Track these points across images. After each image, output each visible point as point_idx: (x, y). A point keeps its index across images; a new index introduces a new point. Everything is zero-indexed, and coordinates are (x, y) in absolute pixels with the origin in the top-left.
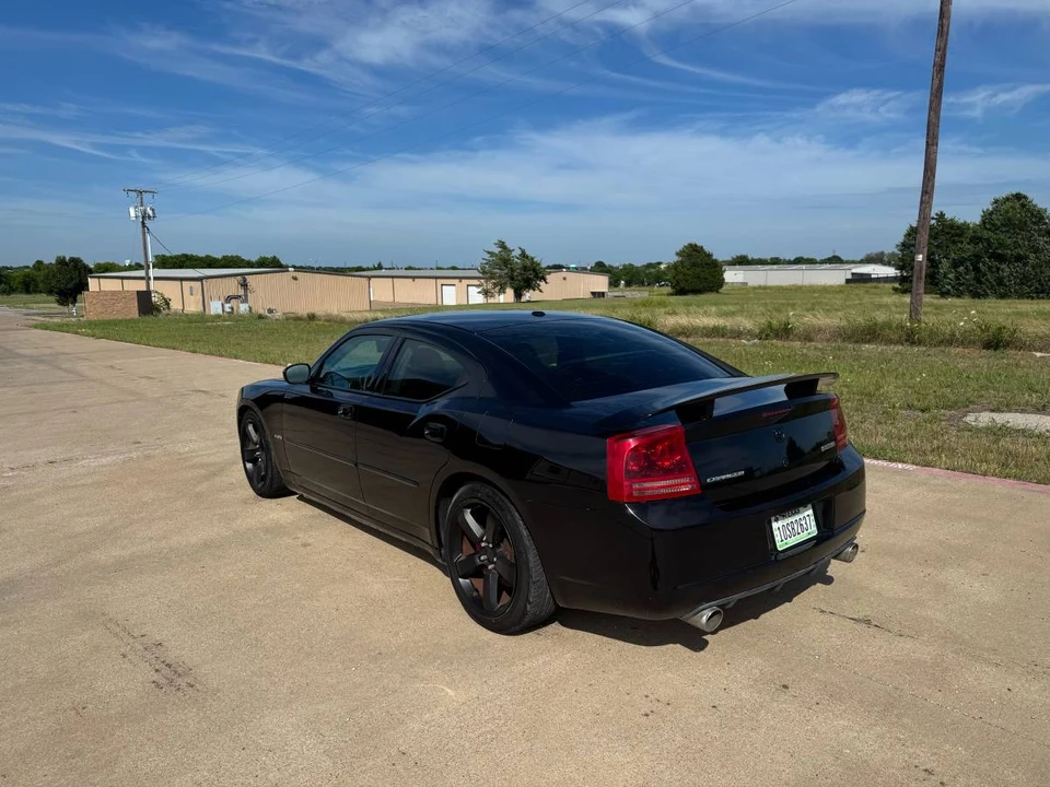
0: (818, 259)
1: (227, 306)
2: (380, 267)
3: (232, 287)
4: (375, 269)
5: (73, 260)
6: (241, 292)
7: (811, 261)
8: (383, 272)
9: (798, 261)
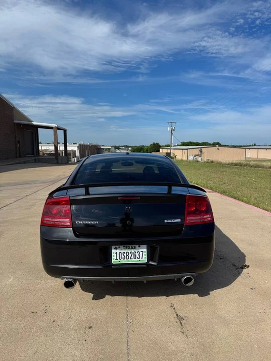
1: (195, 158)
2: (255, 145)
3: (197, 152)
4: (253, 146)
5: (157, 143)
6: (200, 154)
8: (255, 147)
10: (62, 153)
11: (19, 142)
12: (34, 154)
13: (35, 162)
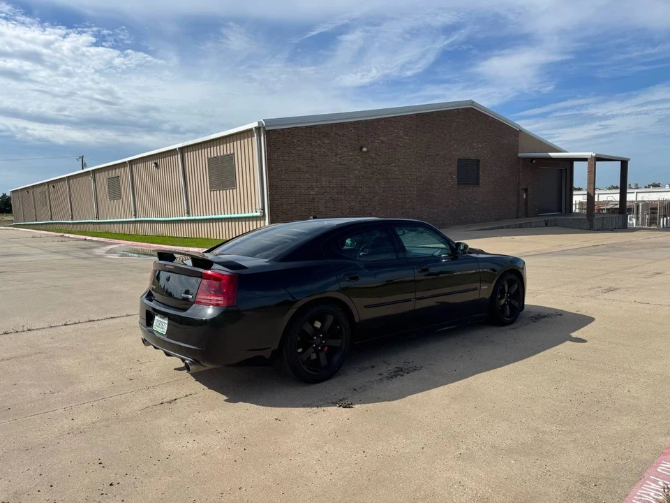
10: (638, 206)
11: (526, 190)
12: (561, 211)
13: (546, 225)
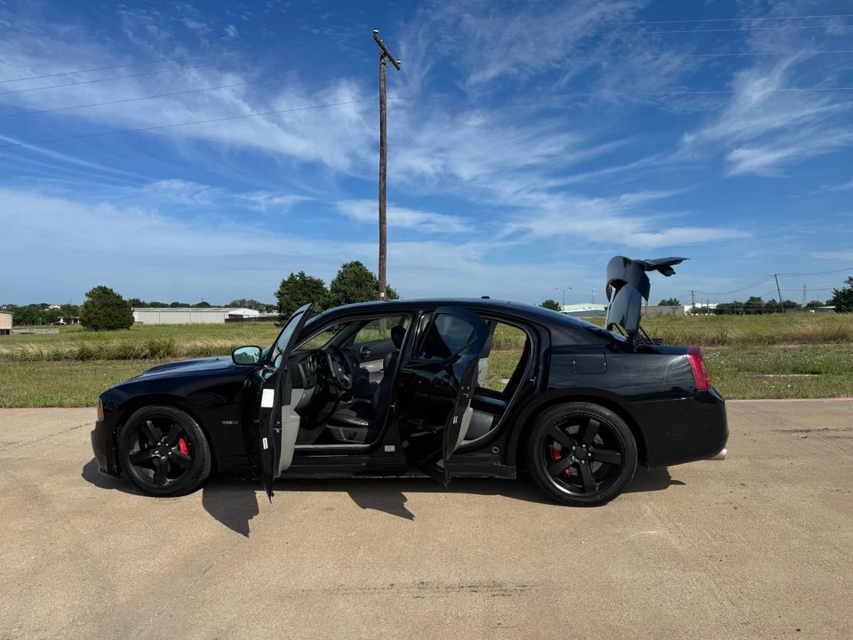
0: (191, 305)
7: (188, 306)
9: (175, 305)
